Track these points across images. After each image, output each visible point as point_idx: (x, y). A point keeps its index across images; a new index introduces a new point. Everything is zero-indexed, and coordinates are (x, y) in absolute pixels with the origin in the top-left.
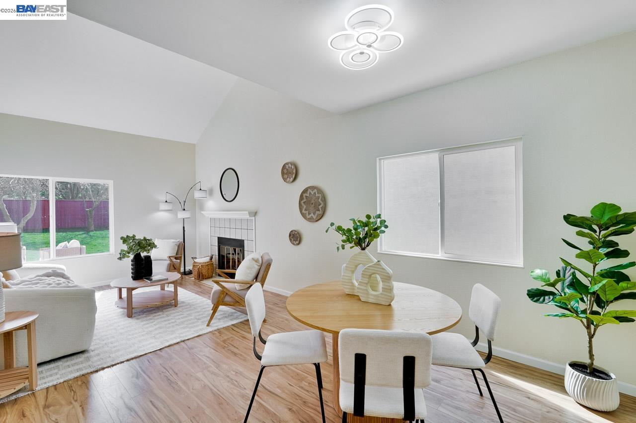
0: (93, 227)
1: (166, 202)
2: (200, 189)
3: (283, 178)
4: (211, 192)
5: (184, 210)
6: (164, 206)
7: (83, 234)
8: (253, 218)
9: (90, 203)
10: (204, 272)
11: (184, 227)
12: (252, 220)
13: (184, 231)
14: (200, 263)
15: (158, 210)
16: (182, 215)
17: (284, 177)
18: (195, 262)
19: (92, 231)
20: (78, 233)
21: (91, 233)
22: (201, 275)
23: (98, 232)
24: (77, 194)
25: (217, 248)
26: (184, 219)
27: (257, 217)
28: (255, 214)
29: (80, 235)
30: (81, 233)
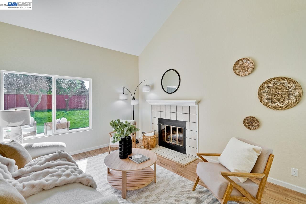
0: (68, 109)
1: (124, 94)
2: (146, 85)
3: (235, 72)
4: (152, 87)
5: (135, 99)
6: (122, 97)
7: (64, 112)
8: (197, 105)
9: (67, 96)
10: (152, 143)
11: (133, 111)
12: (196, 106)
13: (133, 113)
14: (149, 137)
15: (119, 99)
16: (133, 103)
17: (237, 71)
18: (144, 136)
19: (68, 111)
20: (61, 112)
21: (68, 112)
22: (150, 145)
23: (71, 111)
24: (59, 92)
25: (157, 126)
26: (133, 106)
27: (200, 105)
28: (198, 102)
29: (62, 113)
30: (63, 112)
